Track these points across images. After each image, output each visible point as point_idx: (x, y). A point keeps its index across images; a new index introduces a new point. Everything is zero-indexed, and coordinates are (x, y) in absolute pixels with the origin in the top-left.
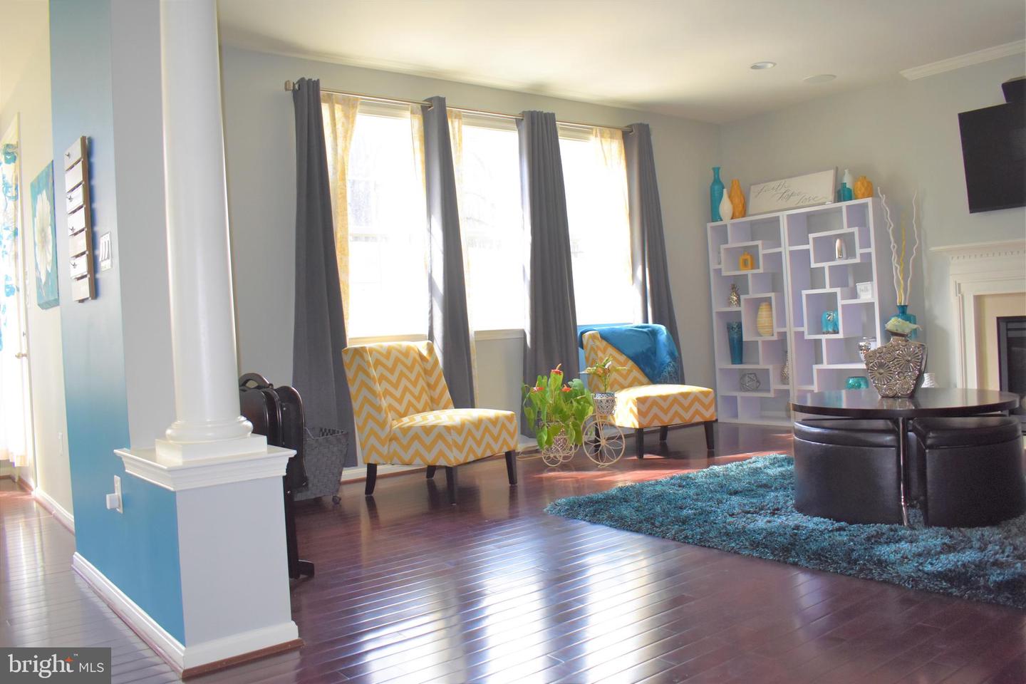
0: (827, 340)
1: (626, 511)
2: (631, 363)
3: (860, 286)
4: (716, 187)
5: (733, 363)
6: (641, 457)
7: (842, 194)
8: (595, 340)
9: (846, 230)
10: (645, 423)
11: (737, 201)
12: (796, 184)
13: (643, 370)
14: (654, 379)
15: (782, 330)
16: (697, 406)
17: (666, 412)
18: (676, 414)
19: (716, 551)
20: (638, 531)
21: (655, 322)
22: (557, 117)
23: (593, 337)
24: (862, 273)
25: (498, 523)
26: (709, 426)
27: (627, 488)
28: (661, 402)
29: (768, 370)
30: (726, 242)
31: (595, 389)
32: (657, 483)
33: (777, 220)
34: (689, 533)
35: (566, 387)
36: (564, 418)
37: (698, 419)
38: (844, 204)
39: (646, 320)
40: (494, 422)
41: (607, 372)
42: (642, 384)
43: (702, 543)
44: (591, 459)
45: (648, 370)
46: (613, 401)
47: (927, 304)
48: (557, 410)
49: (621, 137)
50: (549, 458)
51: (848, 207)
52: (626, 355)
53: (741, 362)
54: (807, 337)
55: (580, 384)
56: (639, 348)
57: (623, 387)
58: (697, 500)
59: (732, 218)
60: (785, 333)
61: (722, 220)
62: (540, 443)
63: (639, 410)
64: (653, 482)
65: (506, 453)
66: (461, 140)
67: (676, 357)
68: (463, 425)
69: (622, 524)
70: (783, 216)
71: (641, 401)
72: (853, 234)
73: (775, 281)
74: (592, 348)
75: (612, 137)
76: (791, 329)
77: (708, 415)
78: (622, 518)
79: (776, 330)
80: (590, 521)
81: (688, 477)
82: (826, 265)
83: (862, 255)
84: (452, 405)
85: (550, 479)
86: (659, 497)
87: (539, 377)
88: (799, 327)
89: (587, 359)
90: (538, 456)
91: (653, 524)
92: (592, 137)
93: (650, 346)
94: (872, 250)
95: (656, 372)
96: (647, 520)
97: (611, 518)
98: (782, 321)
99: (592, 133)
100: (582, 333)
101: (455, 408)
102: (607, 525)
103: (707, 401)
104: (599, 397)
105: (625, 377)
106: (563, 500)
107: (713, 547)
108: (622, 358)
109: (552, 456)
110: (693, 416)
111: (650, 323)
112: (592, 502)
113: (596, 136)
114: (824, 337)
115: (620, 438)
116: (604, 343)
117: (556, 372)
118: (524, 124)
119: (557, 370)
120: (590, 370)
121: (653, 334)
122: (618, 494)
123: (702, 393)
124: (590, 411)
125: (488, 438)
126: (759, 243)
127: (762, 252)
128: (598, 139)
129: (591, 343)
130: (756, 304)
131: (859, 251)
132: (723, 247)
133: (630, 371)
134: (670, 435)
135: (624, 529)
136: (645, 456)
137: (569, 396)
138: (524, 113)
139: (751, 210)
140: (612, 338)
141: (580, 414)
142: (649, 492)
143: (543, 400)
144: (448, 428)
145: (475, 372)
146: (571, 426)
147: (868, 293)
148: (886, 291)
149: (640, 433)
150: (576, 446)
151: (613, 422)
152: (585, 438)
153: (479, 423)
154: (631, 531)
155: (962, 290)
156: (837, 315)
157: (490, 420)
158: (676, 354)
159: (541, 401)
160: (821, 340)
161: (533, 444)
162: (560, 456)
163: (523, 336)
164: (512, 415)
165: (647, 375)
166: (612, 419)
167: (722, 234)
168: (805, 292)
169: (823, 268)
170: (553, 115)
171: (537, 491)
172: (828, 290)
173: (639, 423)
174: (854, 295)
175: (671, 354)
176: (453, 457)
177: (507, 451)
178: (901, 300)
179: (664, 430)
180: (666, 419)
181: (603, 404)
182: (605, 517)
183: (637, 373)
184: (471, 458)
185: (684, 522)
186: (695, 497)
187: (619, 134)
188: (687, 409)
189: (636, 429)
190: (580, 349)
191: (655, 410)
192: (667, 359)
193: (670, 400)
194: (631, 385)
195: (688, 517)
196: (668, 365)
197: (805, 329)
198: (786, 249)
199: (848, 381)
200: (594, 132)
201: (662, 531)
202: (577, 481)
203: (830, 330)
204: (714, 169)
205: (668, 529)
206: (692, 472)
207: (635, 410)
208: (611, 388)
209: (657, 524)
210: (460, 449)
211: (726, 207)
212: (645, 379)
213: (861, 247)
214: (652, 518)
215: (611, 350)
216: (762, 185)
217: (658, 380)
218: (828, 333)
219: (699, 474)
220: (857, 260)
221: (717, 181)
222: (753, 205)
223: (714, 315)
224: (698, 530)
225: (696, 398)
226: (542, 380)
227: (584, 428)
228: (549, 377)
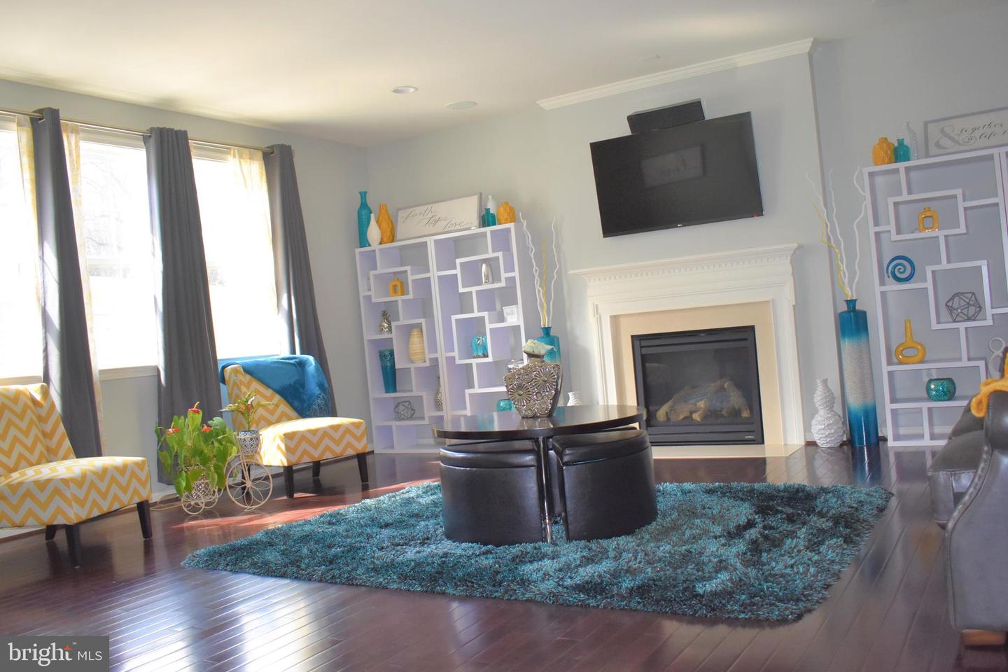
0: (478, 364)
1: (272, 556)
2: (277, 397)
3: (507, 310)
4: (364, 212)
5: (387, 392)
6: (291, 495)
7: (487, 219)
8: (238, 375)
9: (491, 255)
10: (294, 459)
11: (384, 225)
12: (441, 209)
13: (292, 405)
14: (303, 413)
15: (434, 356)
16: (348, 438)
17: (315, 447)
18: (328, 448)
19: (364, 589)
20: (283, 576)
21: (302, 353)
22: (189, 135)
23: (236, 371)
24: (507, 296)
25: (129, 583)
26: (362, 458)
27: (273, 532)
28: (309, 436)
29: (422, 396)
30: (375, 268)
31: (238, 427)
32: (307, 522)
33: (425, 244)
34: (336, 572)
35: (206, 427)
36: (205, 461)
37: (350, 452)
38: (488, 229)
39: (293, 351)
40: (122, 470)
41: (249, 408)
42: (290, 419)
43: (350, 582)
44: (237, 503)
45: (296, 404)
46: (258, 439)
47: (568, 325)
48: (197, 452)
49: (262, 159)
50: (190, 505)
51: (492, 232)
52: (271, 388)
53: (395, 391)
54: (458, 362)
55: (221, 423)
56: (287, 381)
57: (270, 423)
58: (347, 537)
59: (381, 244)
60: (437, 359)
61: (370, 245)
62: (179, 491)
63: (286, 446)
64: (301, 522)
65: (138, 504)
66: (78, 156)
67: (326, 388)
68: (84, 476)
69: (266, 571)
70: (431, 242)
71: (289, 437)
72: (497, 258)
73: (425, 307)
74: (235, 383)
75: (251, 158)
76: (442, 355)
77: (360, 447)
78: (266, 564)
79: (428, 356)
80: (231, 571)
81: (338, 514)
82: (474, 289)
83: (507, 279)
84: (72, 455)
85: (191, 528)
86: (306, 538)
87: (175, 417)
88: (449, 351)
89: (230, 395)
90: (177, 504)
91: (298, 567)
92: (230, 158)
93: (298, 378)
94: (516, 274)
95: (305, 405)
96: (292, 563)
97: (254, 565)
98: (433, 348)
99: (228, 153)
100: (224, 368)
101: (77, 457)
102: (250, 573)
103: (358, 433)
104: (242, 436)
105: (272, 412)
106: (202, 551)
107: (361, 585)
108: (269, 392)
109: (193, 503)
110: (345, 449)
111: (298, 354)
112: (234, 550)
113: (234, 156)
114: (474, 362)
115: (267, 478)
116: (248, 377)
117: (194, 411)
118: (152, 141)
119: (195, 409)
120: (231, 406)
121: (301, 365)
122: (264, 539)
123: (353, 424)
124: (234, 451)
125: (115, 489)
126: (408, 268)
127: (411, 278)
128: (237, 160)
129: (233, 377)
130: (408, 330)
131: (504, 275)
132: (372, 273)
133: (277, 406)
134: (323, 470)
135: (268, 575)
136: (296, 495)
137: (209, 437)
138: (152, 130)
139: (399, 235)
140: (255, 371)
141: (223, 455)
142: (297, 532)
143: (181, 443)
144: (66, 482)
145: (101, 415)
146: (212, 468)
147: (514, 316)
148: (530, 314)
149: (289, 471)
150: (219, 490)
151: (260, 462)
152: (229, 482)
153: (103, 473)
154: (276, 576)
155: (600, 310)
156: (486, 339)
157: (117, 468)
158: (326, 386)
159: (178, 444)
160: (471, 364)
161: (171, 491)
162: (202, 501)
163: (156, 374)
164: (143, 461)
165: (296, 409)
166: (259, 459)
167: (371, 259)
168: (454, 317)
169: (471, 292)
170: (185, 132)
171: (178, 542)
172: (476, 314)
173: (288, 461)
174: (501, 318)
175: (321, 386)
176: (73, 514)
177: (139, 501)
178: (545, 322)
179: (317, 466)
180: (317, 455)
181: (247, 443)
182: (248, 564)
183: (284, 408)
184: (96, 513)
185: (331, 563)
186: (345, 534)
187: (260, 154)
188: (338, 443)
189: (284, 467)
190: (221, 384)
191: (304, 445)
192: (317, 391)
193: (319, 434)
194: (279, 421)
195: (336, 556)
196: (318, 397)
197: (456, 354)
198: (434, 274)
199: (499, 404)
200: (232, 152)
201: (308, 574)
202: (222, 527)
203: (480, 354)
204: (360, 193)
205: (314, 571)
206: (342, 509)
207: (283, 447)
208: (257, 425)
209: (303, 566)
210: (82, 503)
211: (374, 232)
212: (293, 413)
213: (506, 272)
214: (297, 561)
215: (256, 385)
216: (410, 210)
217: (308, 413)
218: (479, 357)
219: (350, 510)
220: (503, 284)
221: (364, 205)
222: (401, 231)
223: (366, 342)
224: (345, 568)
225: (347, 430)
226: (179, 421)
227: (227, 470)
228: (186, 417)
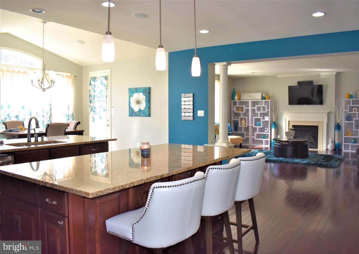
0: (258, 128)
3: (265, 117)
4: (234, 93)
5: (235, 131)
7: (263, 98)
9: (264, 106)
11: (238, 96)
12: (252, 94)
18: (236, 142)
24: (266, 114)
26: (241, 144)
29: (244, 133)
30: (236, 105)
33: (248, 102)
38: (264, 100)
47: (279, 121)
51: (265, 101)
53: (237, 131)
54: (254, 127)
59: (238, 100)
60: (249, 126)
61: (235, 100)
70: (250, 101)
71: (231, 139)
73: (246, 114)
77: (241, 142)
79: (247, 125)
82: (259, 112)
83: (267, 111)
88: (251, 124)
94: (269, 110)
98: (248, 123)
114: (257, 127)
123: (241, 138)
126: (244, 106)
127: (244, 108)
130: (241, 119)
131: (266, 110)
132: (235, 106)
139: (242, 99)
147: (267, 119)
148: (271, 119)
155: (286, 119)
156: (261, 122)
160: (257, 128)
167: (235, 103)
168: (254, 118)
169: (258, 113)
172: (259, 117)
174: (264, 119)
178: (274, 121)
197: (253, 125)
198: (250, 108)
199: (262, 136)
203: (258, 125)
204: (233, 89)
211: (236, 97)
216: (244, 94)
218: (258, 126)
220: (266, 112)
221: (234, 91)
223: (232, 121)
225: (239, 139)
